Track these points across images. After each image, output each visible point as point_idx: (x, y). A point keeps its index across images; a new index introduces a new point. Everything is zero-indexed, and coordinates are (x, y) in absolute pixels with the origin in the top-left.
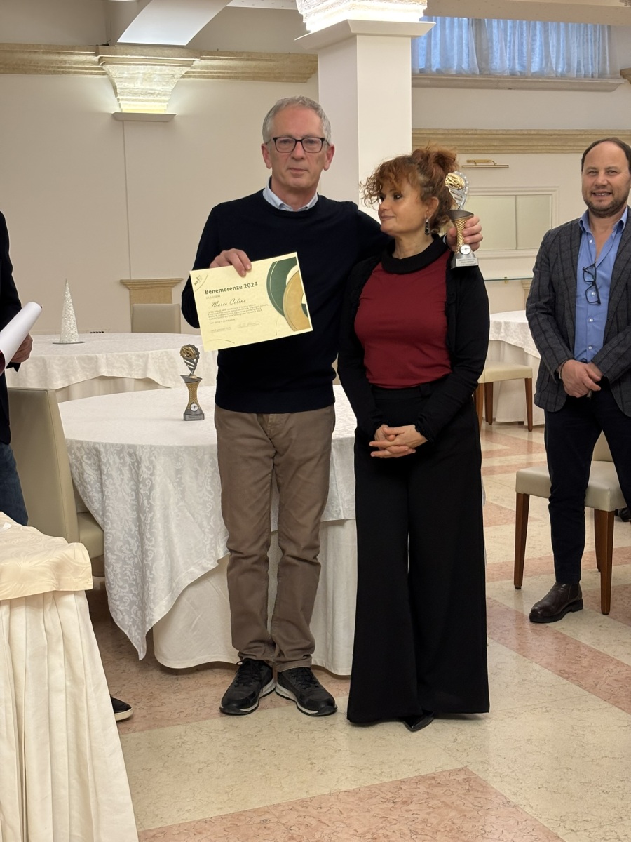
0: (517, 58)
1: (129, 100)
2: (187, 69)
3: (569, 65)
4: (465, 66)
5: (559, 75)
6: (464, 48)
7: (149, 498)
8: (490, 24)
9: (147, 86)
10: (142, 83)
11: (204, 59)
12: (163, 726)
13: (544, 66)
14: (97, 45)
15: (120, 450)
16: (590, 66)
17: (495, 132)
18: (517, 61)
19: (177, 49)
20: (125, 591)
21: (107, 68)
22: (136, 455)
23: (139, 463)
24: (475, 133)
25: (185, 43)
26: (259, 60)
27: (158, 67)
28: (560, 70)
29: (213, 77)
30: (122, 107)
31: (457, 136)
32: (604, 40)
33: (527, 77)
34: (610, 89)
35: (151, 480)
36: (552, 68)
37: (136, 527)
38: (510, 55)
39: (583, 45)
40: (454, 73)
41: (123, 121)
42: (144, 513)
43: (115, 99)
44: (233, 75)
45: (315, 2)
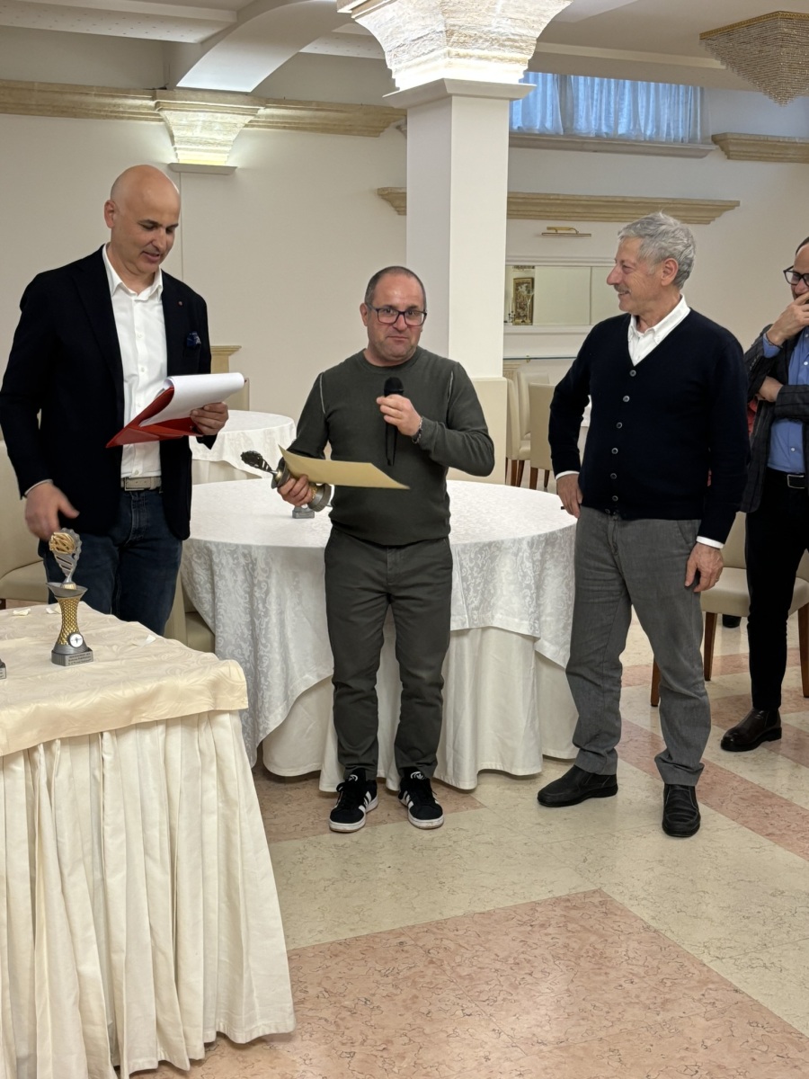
0: (603, 118)
1: (187, 149)
2: (251, 118)
3: (658, 127)
4: (548, 125)
5: (648, 139)
6: (548, 105)
8: (578, 82)
9: (206, 135)
10: (201, 132)
11: (270, 107)
13: (631, 128)
14: (154, 89)
16: (680, 130)
18: (603, 122)
19: (240, 96)
21: (164, 114)
23: (254, 564)
24: (556, 197)
25: (249, 90)
26: (328, 110)
27: (220, 115)
28: (648, 133)
29: (279, 128)
30: (178, 157)
31: (538, 201)
32: (695, 101)
33: (613, 139)
34: (700, 154)
36: (640, 130)
38: (596, 114)
39: (674, 107)
40: (537, 132)
41: (180, 172)
42: (259, 617)
43: (172, 148)
44: (300, 126)
45: (406, 56)
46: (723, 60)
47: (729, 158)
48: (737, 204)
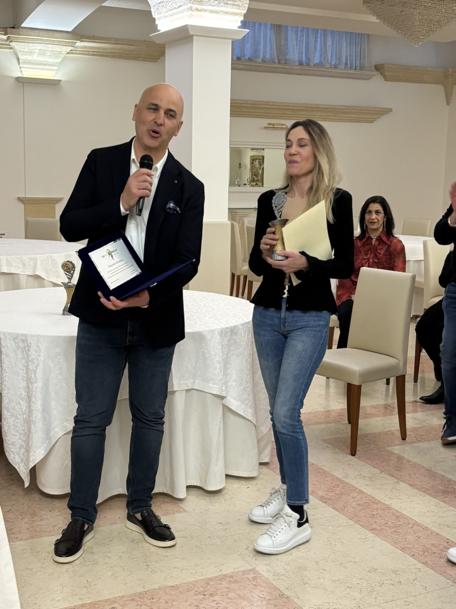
0: (304, 53)
1: (28, 68)
2: (72, 48)
3: (340, 59)
4: (268, 56)
5: (333, 67)
6: (268, 44)
7: (35, 373)
9: (41, 59)
10: (38, 57)
11: (84, 41)
12: (41, 537)
13: (322, 60)
14: (6, 28)
15: (16, 337)
16: (354, 61)
17: (288, 105)
18: (304, 55)
19: (63, 33)
20: (16, 438)
21: (13, 44)
22: (27, 341)
23: (29, 347)
24: (273, 104)
25: (70, 30)
26: (123, 44)
27: (50, 46)
28: (333, 63)
29: (89, 55)
30: (23, 73)
31: (261, 106)
32: (364, 43)
33: (310, 67)
34: (367, 78)
35: (37, 359)
36: (328, 61)
37: (25, 392)
38: (299, 50)
39: (350, 47)
40: (261, 61)
41: (23, 83)
42: (32, 383)
43: (19, 67)
44: (104, 54)
45: (165, 10)
46: (378, 17)
47: (385, 80)
48: (390, 110)
